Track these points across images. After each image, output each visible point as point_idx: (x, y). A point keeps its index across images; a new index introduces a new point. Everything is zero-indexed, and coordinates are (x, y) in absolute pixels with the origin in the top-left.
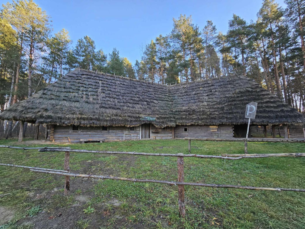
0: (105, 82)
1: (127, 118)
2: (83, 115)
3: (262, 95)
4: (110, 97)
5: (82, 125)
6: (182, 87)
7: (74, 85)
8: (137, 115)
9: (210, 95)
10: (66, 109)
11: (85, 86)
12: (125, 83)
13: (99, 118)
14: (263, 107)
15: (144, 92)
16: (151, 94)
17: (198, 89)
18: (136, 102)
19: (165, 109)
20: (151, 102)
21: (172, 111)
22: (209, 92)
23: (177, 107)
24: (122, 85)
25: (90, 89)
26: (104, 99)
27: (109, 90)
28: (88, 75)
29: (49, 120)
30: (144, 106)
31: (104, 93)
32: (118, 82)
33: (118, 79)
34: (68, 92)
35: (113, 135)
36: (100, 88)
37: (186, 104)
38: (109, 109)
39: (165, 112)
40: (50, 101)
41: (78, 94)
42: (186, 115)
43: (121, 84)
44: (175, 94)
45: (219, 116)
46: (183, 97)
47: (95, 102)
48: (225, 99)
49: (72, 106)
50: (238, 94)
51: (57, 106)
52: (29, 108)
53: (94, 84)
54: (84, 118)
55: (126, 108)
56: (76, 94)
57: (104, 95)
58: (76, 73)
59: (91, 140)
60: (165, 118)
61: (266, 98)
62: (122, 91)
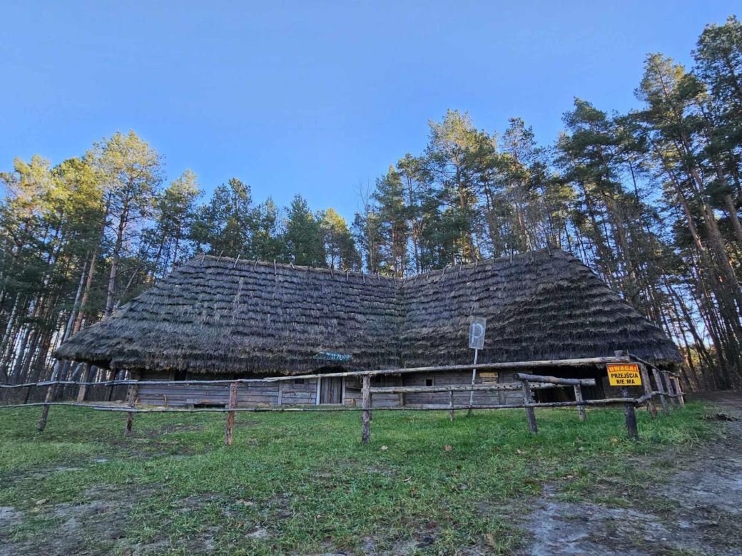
0: (251, 281)
1: (285, 354)
2: (196, 348)
3: (590, 295)
4: (257, 311)
5: (191, 370)
6: (430, 281)
7: (187, 290)
8: (309, 349)
9: (485, 298)
10: (166, 338)
11: (208, 290)
12: (295, 280)
13: (225, 355)
14: (586, 326)
15: (336, 297)
16: (352, 301)
17: (462, 285)
18: (312, 321)
19: (381, 335)
20: (350, 319)
21: (397, 339)
22: (483, 291)
23: (412, 328)
24: (286, 285)
25: (218, 296)
26: (243, 316)
27: (257, 297)
28: (218, 267)
29: (133, 360)
30: (330, 328)
31: (245, 302)
32: (281, 278)
33: (281, 272)
34: (174, 305)
35: (256, 393)
36: (239, 294)
37: (432, 321)
38: (251, 336)
39: (379, 341)
40: (139, 322)
41: (193, 308)
42: (426, 347)
43: (286, 281)
44: (413, 297)
45: (493, 347)
46: (427, 306)
47: (224, 322)
48: (512, 308)
49: (178, 331)
50: (541, 294)
51: (150, 332)
52: (102, 338)
53: (227, 285)
54: (196, 354)
55: (287, 333)
56: (189, 308)
57: (244, 307)
58: (195, 265)
59: (207, 401)
60: (374, 355)
61: (596, 304)
62: (285, 298)
